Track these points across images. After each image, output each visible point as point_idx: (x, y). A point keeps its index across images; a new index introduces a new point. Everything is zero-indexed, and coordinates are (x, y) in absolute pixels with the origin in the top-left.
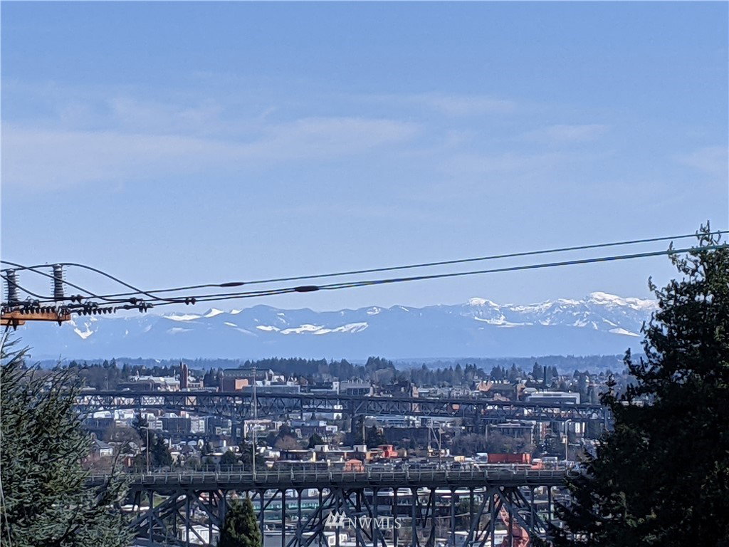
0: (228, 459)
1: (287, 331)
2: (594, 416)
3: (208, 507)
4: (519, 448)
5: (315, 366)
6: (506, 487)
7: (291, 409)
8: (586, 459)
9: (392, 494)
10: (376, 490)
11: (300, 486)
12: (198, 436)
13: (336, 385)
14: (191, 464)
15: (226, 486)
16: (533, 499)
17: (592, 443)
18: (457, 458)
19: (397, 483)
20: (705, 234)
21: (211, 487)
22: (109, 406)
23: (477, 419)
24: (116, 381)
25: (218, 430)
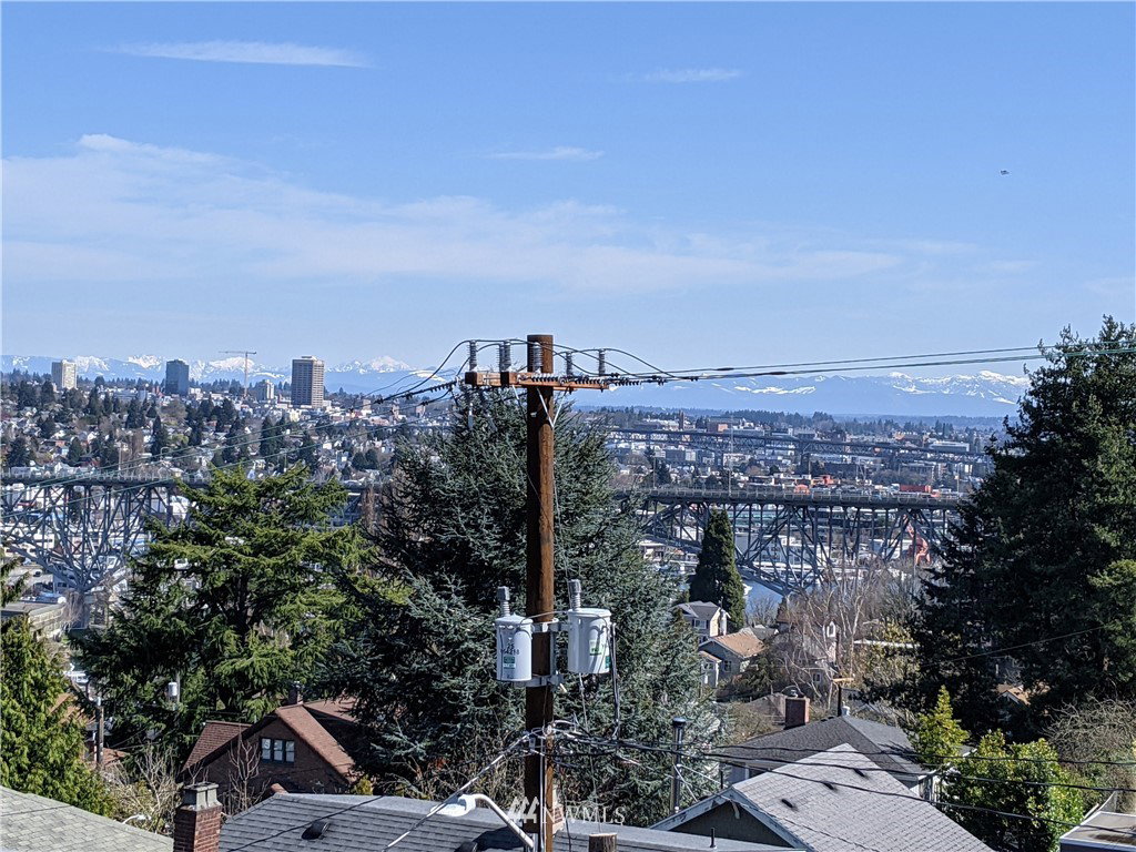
0: (711, 480)
1: (756, 391)
2: (980, 461)
3: (696, 514)
4: (923, 482)
5: (775, 416)
6: (913, 509)
7: (757, 447)
8: (972, 492)
9: (828, 510)
10: (817, 507)
11: (762, 502)
12: (690, 464)
13: (790, 431)
14: (685, 483)
15: (709, 500)
16: (932, 518)
17: (978, 480)
18: (877, 487)
19: (832, 502)
20: (1066, 334)
21: (699, 500)
22: (628, 439)
23: (892, 459)
24: (633, 422)
25: (705, 460)
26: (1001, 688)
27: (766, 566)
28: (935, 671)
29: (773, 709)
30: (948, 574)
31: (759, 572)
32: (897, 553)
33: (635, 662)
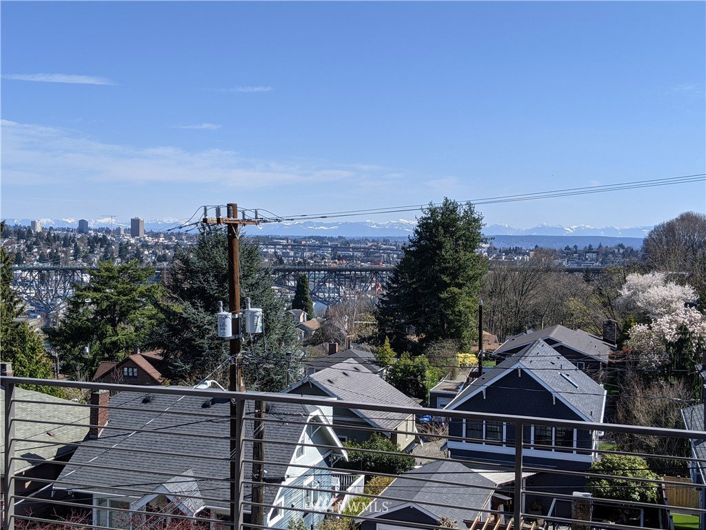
0: (300, 263)
1: (316, 228)
2: (400, 253)
3: (294, 276)
4: (379, 261)
5: (323, 238)
6: (375, 272)
7: (317, 250)
8: (397, 265)
9: (344, 273)
10: (340, 272)
11: (319, 271)
12: (291, 257)
13: (329, 243)
14: (290, 264)
15: (299, 270)
16: (382, 275)
17: (399, 260)
18: (362, 264)
19: (346, 270)
20: (431, 204)
21: (295, 270)
22: (267, 248)
23: (367, 253)
24: (269, 241)
25: (297, 255)
26: (408, 337)
27: (321, 295)
28: (384, 331)
29: (324, 348)
30: (388, 295)
31: (318, 296)
32: (370, 288)
33: (272, 331)
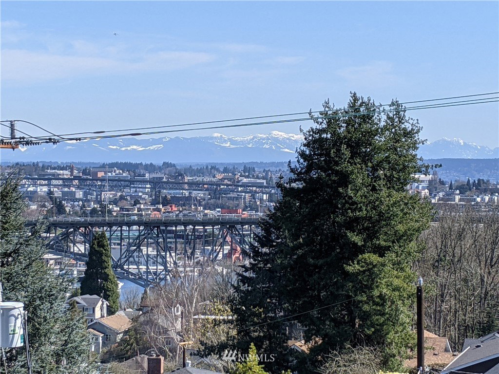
0: (94, 211)
1: (123, 149)
2: (273, 191)
3: (84, 235)
4: (236, 207)
5: (137, 166)
6: (230, 226)
7: (125, 187)
8: (268, 213)
9: (174, 228)
10: (166, 227)
11: (129, 224)
12: (79, 200)
13: (147, 175)
14: (76, 213)
15: (92, 225)
16: (242, 231)
17: (272, 204)
18: (206, 211)
19: (177, 223)
20: (327, 103)
21: (86, 225)
22: (35, 185)
23: (215, 190)
24: (38, 172)
25: (89, 197)
26: (290, 343)
27: (133, 268)
28: (247, 333)
29: (139, 365)
30: (253, 267)
31: (128, 272)
32: (220, 255)
33: (43, 339)
